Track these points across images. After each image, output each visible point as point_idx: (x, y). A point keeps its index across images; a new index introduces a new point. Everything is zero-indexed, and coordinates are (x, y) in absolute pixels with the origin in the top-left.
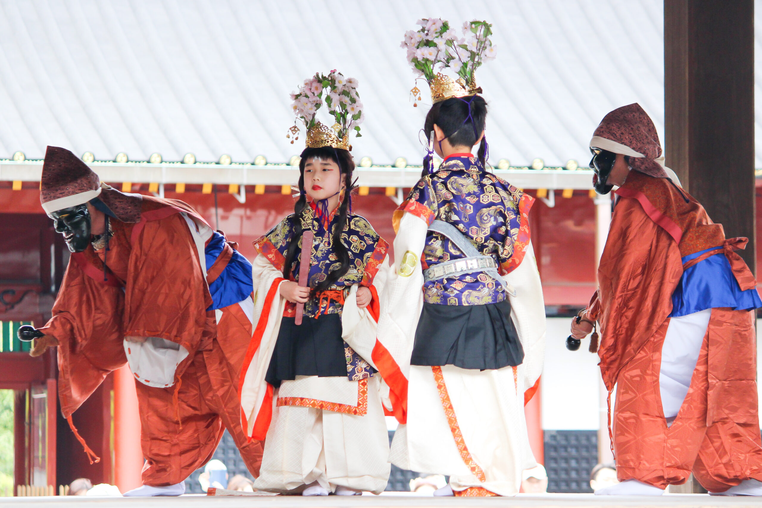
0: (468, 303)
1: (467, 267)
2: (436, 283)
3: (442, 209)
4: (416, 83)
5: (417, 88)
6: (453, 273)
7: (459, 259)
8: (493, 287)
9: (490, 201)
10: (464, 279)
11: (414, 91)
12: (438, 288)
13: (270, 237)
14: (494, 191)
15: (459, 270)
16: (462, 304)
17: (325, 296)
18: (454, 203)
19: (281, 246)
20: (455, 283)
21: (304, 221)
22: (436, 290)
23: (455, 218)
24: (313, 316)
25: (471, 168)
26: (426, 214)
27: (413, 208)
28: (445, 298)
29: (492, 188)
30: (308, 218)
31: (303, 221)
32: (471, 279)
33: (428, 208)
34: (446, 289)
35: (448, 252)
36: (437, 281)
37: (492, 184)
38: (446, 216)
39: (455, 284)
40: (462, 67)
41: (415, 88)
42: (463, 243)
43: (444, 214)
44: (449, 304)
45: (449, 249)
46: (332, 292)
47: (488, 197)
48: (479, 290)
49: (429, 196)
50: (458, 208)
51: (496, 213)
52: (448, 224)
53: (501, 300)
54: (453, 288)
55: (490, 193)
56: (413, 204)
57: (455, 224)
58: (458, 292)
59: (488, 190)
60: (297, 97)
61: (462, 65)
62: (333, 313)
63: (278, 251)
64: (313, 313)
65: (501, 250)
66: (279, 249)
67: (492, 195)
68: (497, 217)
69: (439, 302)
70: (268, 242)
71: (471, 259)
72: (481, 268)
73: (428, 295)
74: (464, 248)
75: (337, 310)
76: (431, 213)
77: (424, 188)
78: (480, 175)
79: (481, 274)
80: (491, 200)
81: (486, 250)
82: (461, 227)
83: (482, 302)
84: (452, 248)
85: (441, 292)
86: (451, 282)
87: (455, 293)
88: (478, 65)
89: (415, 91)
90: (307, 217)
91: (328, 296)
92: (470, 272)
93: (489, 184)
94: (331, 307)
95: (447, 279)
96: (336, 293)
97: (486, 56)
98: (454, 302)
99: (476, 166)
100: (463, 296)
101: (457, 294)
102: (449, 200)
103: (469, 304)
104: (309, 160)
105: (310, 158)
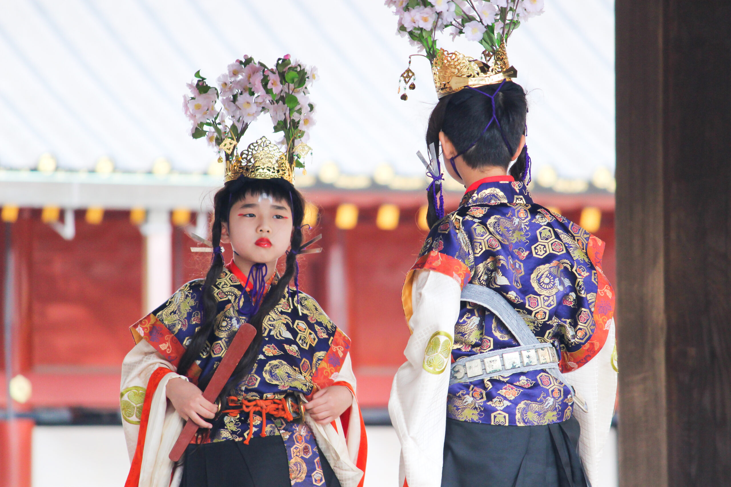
0: (524, 422)
1: (522, 362)
2: (472, 386)
3: (481, 267)
4: (410, 62)
5: (410, 70)
6: (500, 371)
7: (508, 349)
8: (560, 396)
9: (548, 253)
10: (516, 382)
11: (405, 75)
12: (476, 396)
13: (161, 315)
14: (554, 237)
15: (508, 366)
16: (515, 423)
17: (257, 409)
18: (501, 257)
19: (180, 330)
20: (506, 389)
21: (218, 288)
22: (472, 399)
23: (502, 280)
24: (241, 439)
25: (515, 199)
26: (460, 272)
27: (438, 263)
28: (487, 412)
29: (550, 231)
30: (225, 284)
31: (216, 289)
32: (527, 380)
33: (462, 263)
34: (490, 397)
35: (492, 335)
36: (471, 383)
37: (549, 225)
38: (488, 277)
39: (504, 391)
40: (486, 31)
41: (408, 71)
42: (515, 322)
43: (486, 274)
44: (493, 423)
45: (493, 331)
46: (268, 403)
47: (545, 246)
48: (541, 401)
49: (460, 244)
50: (508, 265)
51: (559, 272)
52: (492, 292)
53: (568, 417)
54: (502, 396)
55: (547, 239)
56: (437, 258)
57: (502, 291)
58: (509, 404)
59: (543, 235)
61: (485, 29)
62: (272, 434)
63: (175, 338)
64: (241, 435)
65: (570, 332)
66: (176, 335)
67: (550, 243)
68: (562, 279)
69: (476, 418)
70: (159, 323)
71: (528, 350)
72: (543, 364)
73: (455, 406)
74: (516, 330)
75: (279, 430)
76: (466, 270)
77: (449, 232)
78: (529, 209)
79: (542, 374)
80: (550, 250)
81: (550, 333)
82: (511, 296)
83: (545, 422)
84: (496, 329)
85: (480, 402)
86: (499, 385)
87: (505, 406)
88: (512, 27)
89: (408, 74)
90: (223, 283)
91: (262, 408)
92: (525, 370)
93: (545, 223)
94: (269, 426)
95: (491, 381)
96: (275, 403)
97: (525, 10)
98: (503, 420)
99: (521, 197)
100: (517, 410)
101: (508, 406)
102: (495, 250)
103: (526, 423)
104: (249, 199)
105: (252, 195)
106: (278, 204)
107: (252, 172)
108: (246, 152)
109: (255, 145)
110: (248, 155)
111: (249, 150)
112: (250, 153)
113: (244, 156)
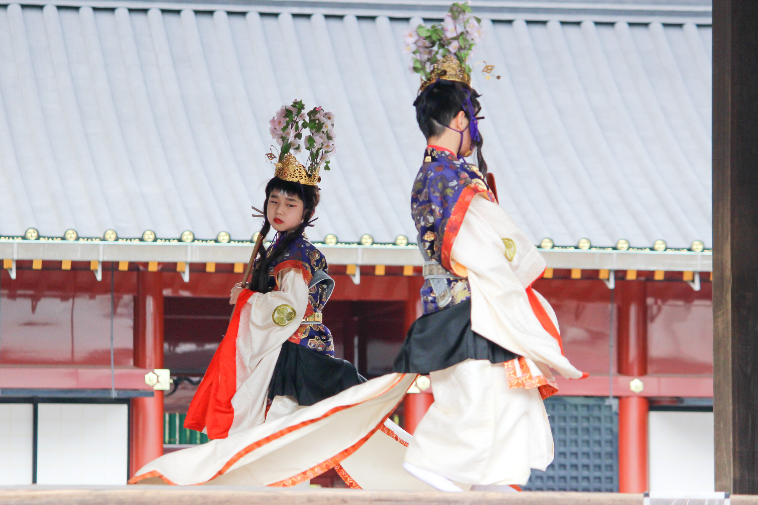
104: (275, 192)
105: (277, 190)
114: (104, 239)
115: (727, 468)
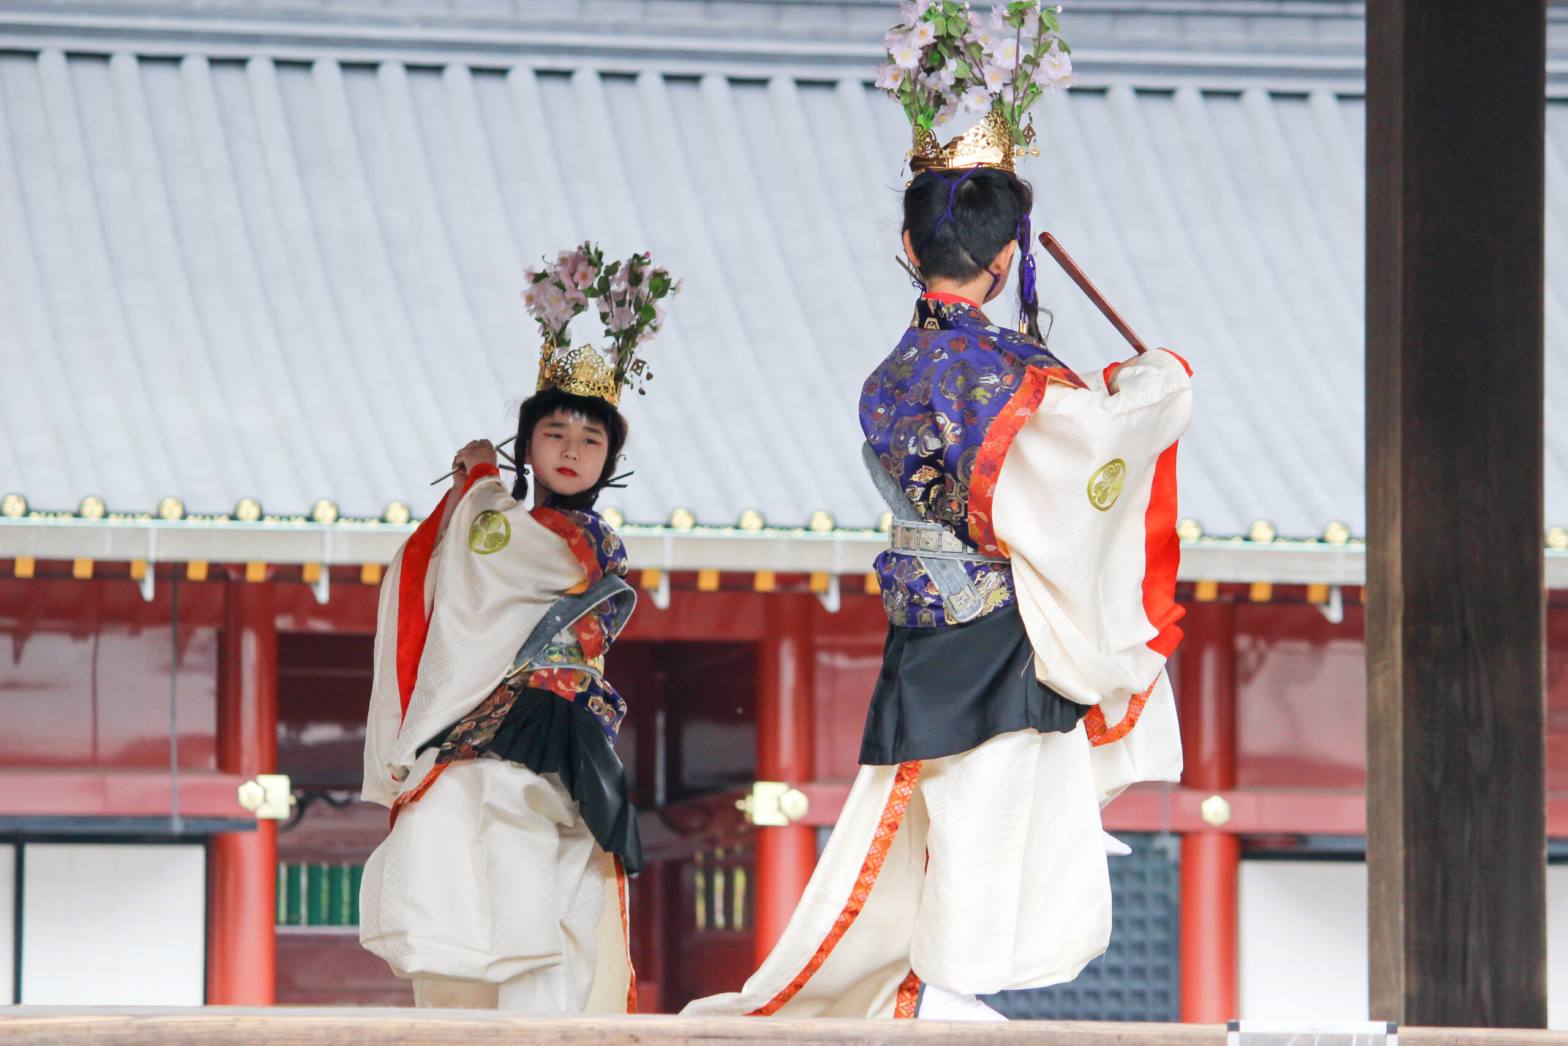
60: (538, 278)
104: (558, 416)
105: (563, 411)
106: (593, 426)
107: (567, 384)
108: (565, 360)
109: (577, 353)
110: (566, 363)
111: (569, 357)
112: (569, 362)
113: (562, 364)
114: (158, 516)
115: (1394, 974)
